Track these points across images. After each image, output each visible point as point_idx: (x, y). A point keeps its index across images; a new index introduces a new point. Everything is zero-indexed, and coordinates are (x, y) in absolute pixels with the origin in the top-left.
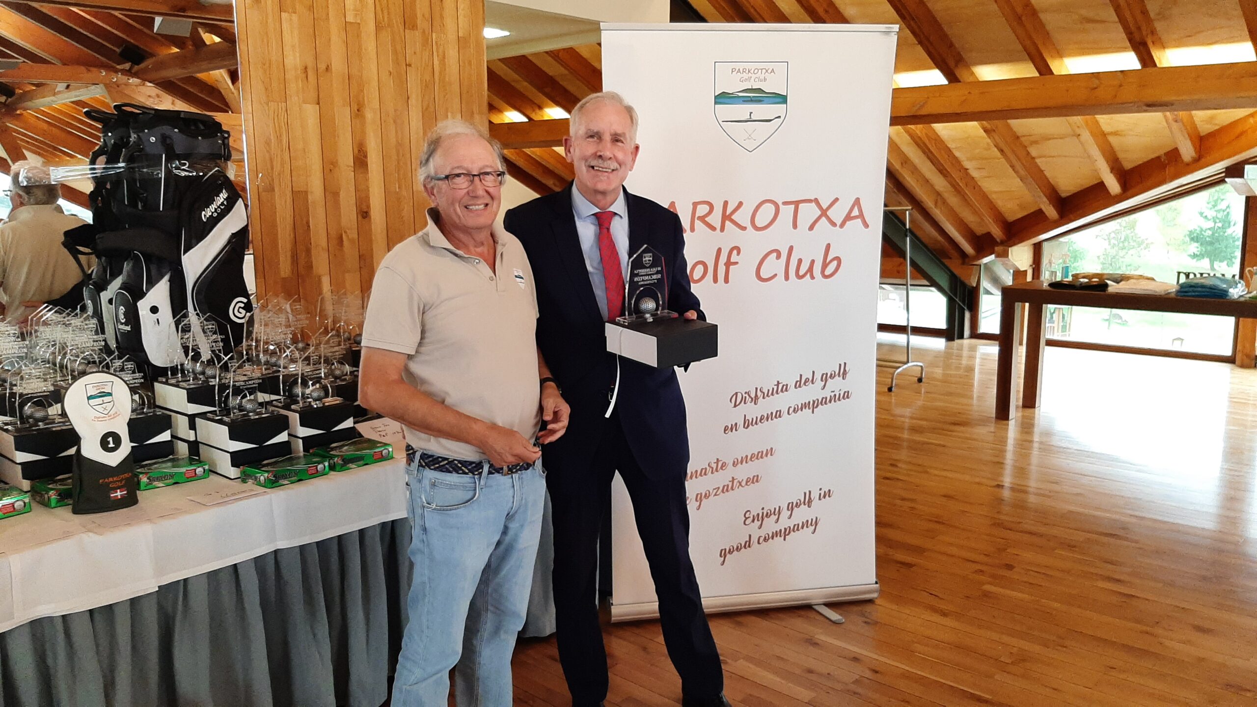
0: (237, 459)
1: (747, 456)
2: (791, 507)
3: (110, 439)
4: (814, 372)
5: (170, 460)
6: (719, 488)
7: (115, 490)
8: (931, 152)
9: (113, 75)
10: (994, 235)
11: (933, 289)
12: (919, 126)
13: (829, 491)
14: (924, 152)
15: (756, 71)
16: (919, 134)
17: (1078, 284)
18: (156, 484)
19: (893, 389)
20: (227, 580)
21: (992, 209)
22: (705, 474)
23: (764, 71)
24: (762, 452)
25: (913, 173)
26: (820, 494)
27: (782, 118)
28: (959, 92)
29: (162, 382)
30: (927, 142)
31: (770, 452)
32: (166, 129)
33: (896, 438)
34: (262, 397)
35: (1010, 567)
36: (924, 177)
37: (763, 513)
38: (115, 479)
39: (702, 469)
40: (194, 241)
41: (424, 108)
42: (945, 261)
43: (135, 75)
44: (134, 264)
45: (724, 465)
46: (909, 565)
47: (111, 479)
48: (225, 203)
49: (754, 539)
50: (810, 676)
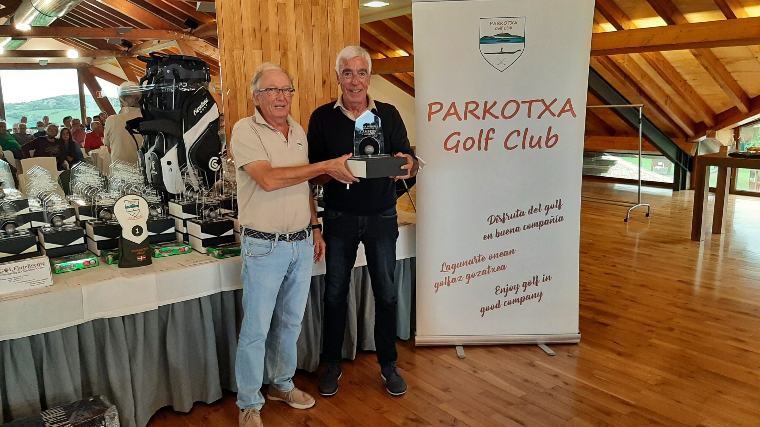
0: (206, 243)
1: (498, 254)
2: (525, 285)
3: (137, 229)
4: (540, 205)
5: (174, 243)
6: (480, 272)
7: (140, 256)
8: (660, 69)
9: (181, 35)
10: (707, 124)
11: (665, 157)
12: (651, 53)
13: (550, 276)
14: (656, 70)
15: (506, 23)
16: (651, 57)
17: (749, 154)
18: (163, 254)
19: (628, 220)
20: (195, 307)
21: (704, 106)
22: (472, 263)
23: (510, 23)
24: (507, 252)
25: (649, 83)
26: (544, 278)
27: (522, 51)
28: (674, 31)
29: (172, 202)
30: (657, 63)
31: (513, 252)
32: (175, 66)
33: (621, 250)
34: (224, 211)
35: (671, 329)
36: (657, 86)
37: (507, 288)
38: (139, 250)
39: (470, 260)
40: (189, 126)
41: (323, 50)
42: (672, 139)
43: (193, 35)
44: (159, 139)
45: (483, 258)
46: (606, 325)
47: (137, 250)
48: (207, 105)
49: (502, 303)
50: (525, 383)
